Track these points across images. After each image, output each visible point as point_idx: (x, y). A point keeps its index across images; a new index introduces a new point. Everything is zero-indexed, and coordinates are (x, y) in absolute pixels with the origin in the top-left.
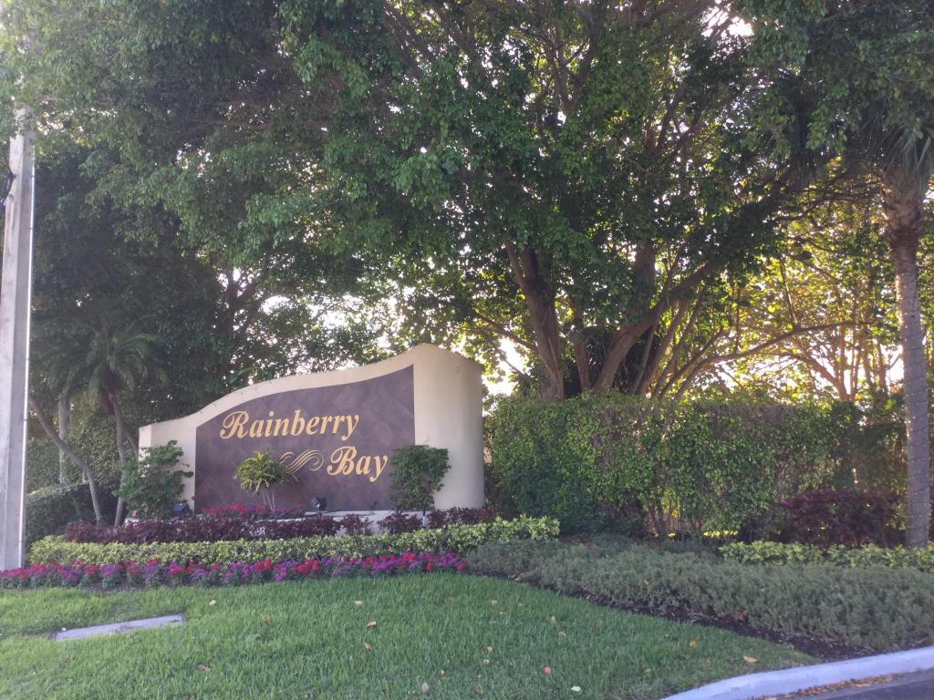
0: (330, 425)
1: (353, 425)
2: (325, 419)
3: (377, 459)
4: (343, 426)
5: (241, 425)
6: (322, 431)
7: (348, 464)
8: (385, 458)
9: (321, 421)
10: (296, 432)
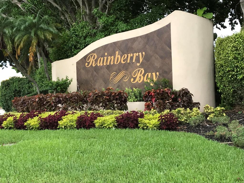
0: (132, 58)
1: (142, 57)
2: (129, 55)
3: (154, 74)
4: (138, 58)
5: (94, 60)
6: (128, 62)
7: (140, 77)
8: (158, 73)
9: (128, 56)
10: (117, 62)
